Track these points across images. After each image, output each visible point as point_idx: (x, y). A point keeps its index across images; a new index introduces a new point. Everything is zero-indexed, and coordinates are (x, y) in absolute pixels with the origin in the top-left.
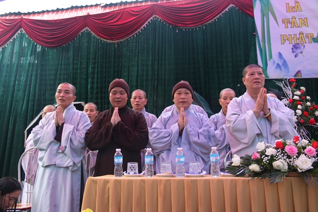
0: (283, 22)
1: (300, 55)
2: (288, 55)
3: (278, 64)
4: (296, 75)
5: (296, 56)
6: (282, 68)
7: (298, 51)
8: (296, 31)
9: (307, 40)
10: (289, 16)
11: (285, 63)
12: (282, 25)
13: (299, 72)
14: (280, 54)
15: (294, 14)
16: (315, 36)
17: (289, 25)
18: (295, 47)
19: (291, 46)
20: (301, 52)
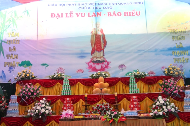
0: (7, 56)
1: (12, 72)
2: (7, 72)
3: (1, 76)
4: (8, 81)
5: (10, 72)
6: (3, 78)
7: (12, 70)
8: (12, 60)
9: (16, 65)
10: (10, 53)
11: (5, 76)
12: (6, 57)
13: (10, 80)
14: (3, 71)
15: (12, 52)
16: (20, 63)
17: (9, 58)
18: (11, 68)
19: (9, 68)
20: (13, 71)
